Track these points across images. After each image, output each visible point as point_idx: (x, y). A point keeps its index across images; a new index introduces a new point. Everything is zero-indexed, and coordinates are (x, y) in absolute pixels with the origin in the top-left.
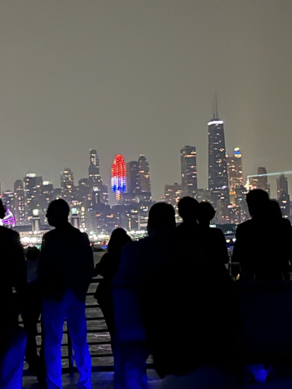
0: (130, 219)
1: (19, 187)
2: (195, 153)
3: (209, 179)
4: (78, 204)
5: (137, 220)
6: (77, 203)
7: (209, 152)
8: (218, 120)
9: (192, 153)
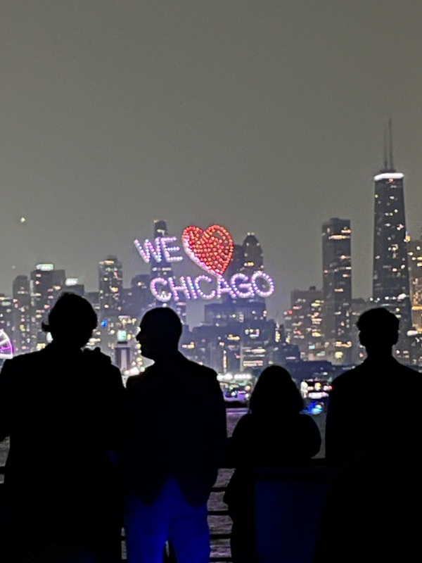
0: (225, 352)
1: (22, 288)
2: (349, 231)
3: (375, 282)
4: (130, 322)
5: (239, 355)
6: (127, 320)
7: (376, 231)
8: (393, 171)
9: (343, 231)
